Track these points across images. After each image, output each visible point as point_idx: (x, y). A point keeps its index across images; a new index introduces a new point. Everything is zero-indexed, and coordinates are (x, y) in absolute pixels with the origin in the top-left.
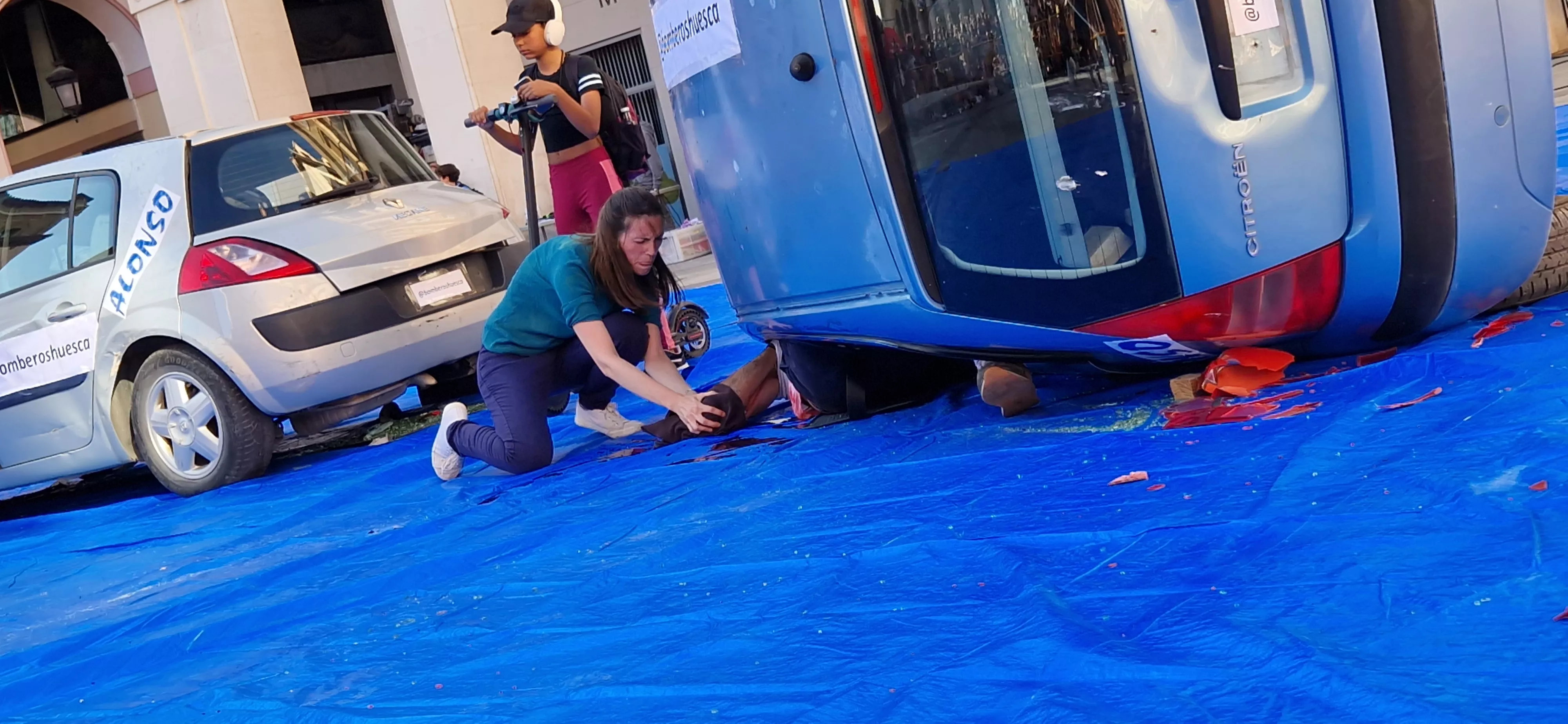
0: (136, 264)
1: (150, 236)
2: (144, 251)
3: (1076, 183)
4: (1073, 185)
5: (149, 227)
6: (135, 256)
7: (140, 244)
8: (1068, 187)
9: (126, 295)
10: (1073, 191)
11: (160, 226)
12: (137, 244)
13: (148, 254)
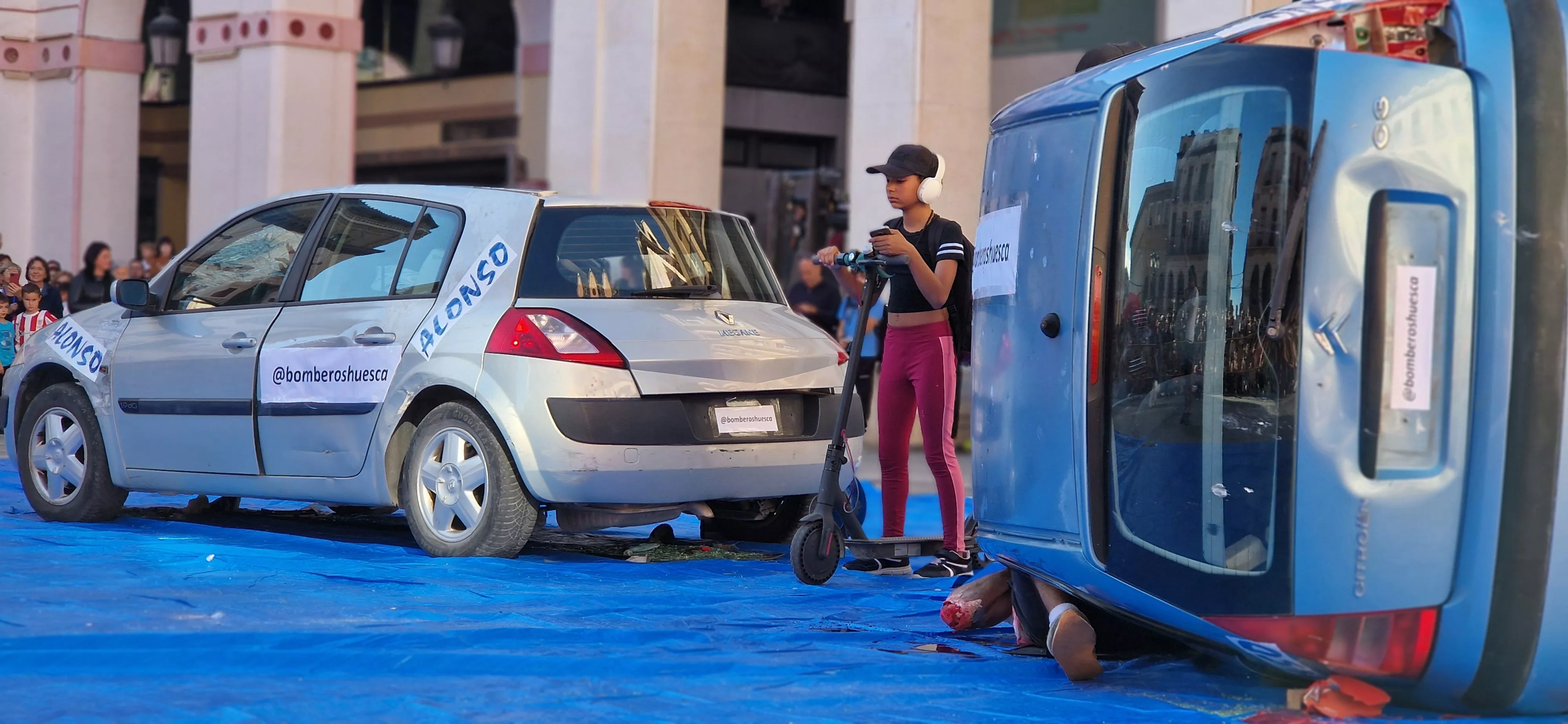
0: (455, 309)
1: (476, 285)
2: (466, 299)
3: (1227, 492)
4: (1225, 493)
5: (478, 276)
6: (456, 301)
7: (465, 290)
8: (1220, 493)
9: (435, 336)
10: (1224, 498)
11: (488, 278)
12: (461, 290)
13: (469, 303)
